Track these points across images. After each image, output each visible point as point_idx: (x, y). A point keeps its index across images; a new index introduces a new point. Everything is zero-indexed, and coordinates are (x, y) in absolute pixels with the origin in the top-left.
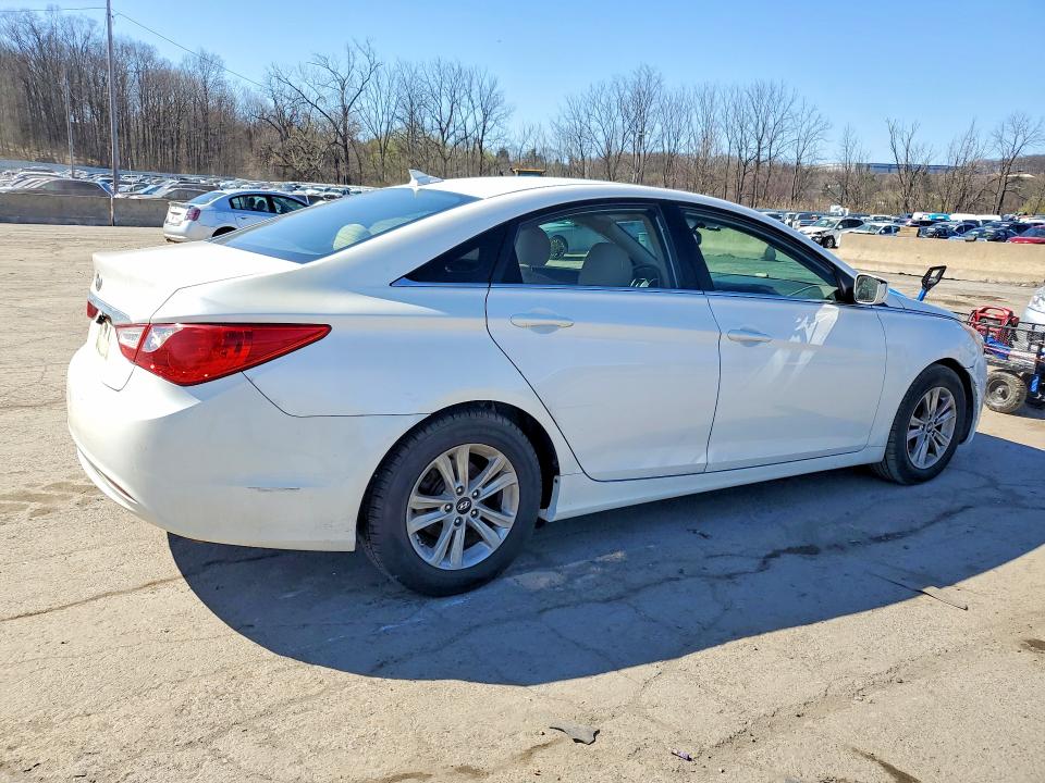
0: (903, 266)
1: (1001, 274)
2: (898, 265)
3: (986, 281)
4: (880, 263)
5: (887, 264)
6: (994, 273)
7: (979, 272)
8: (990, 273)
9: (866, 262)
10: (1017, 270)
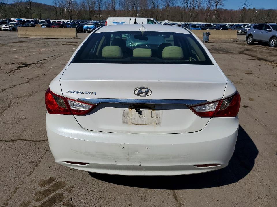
0: (40, 36)
1: (66, 36)
2: (38, 35)
3: (63, 38)
4: (33, 35)
5: (35, 35)
6: (64, 36)
7: (60, 36)
8: (63, 36)
9: (28, 35)
10: (69, 35)
